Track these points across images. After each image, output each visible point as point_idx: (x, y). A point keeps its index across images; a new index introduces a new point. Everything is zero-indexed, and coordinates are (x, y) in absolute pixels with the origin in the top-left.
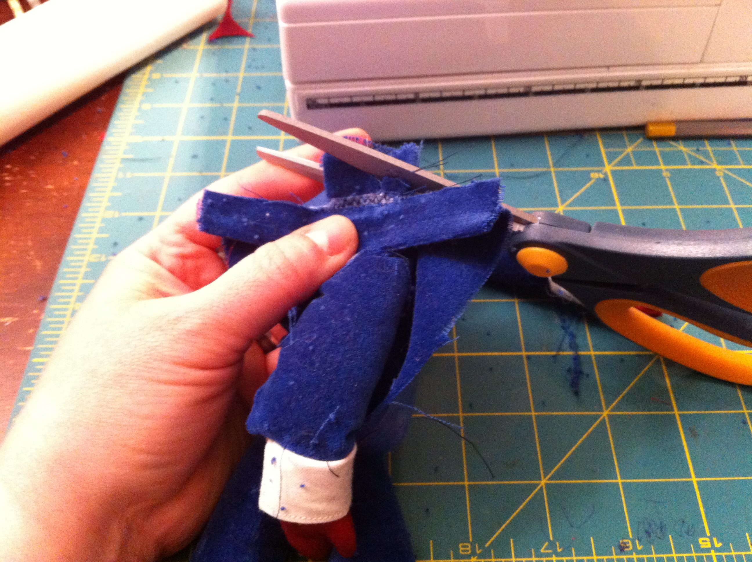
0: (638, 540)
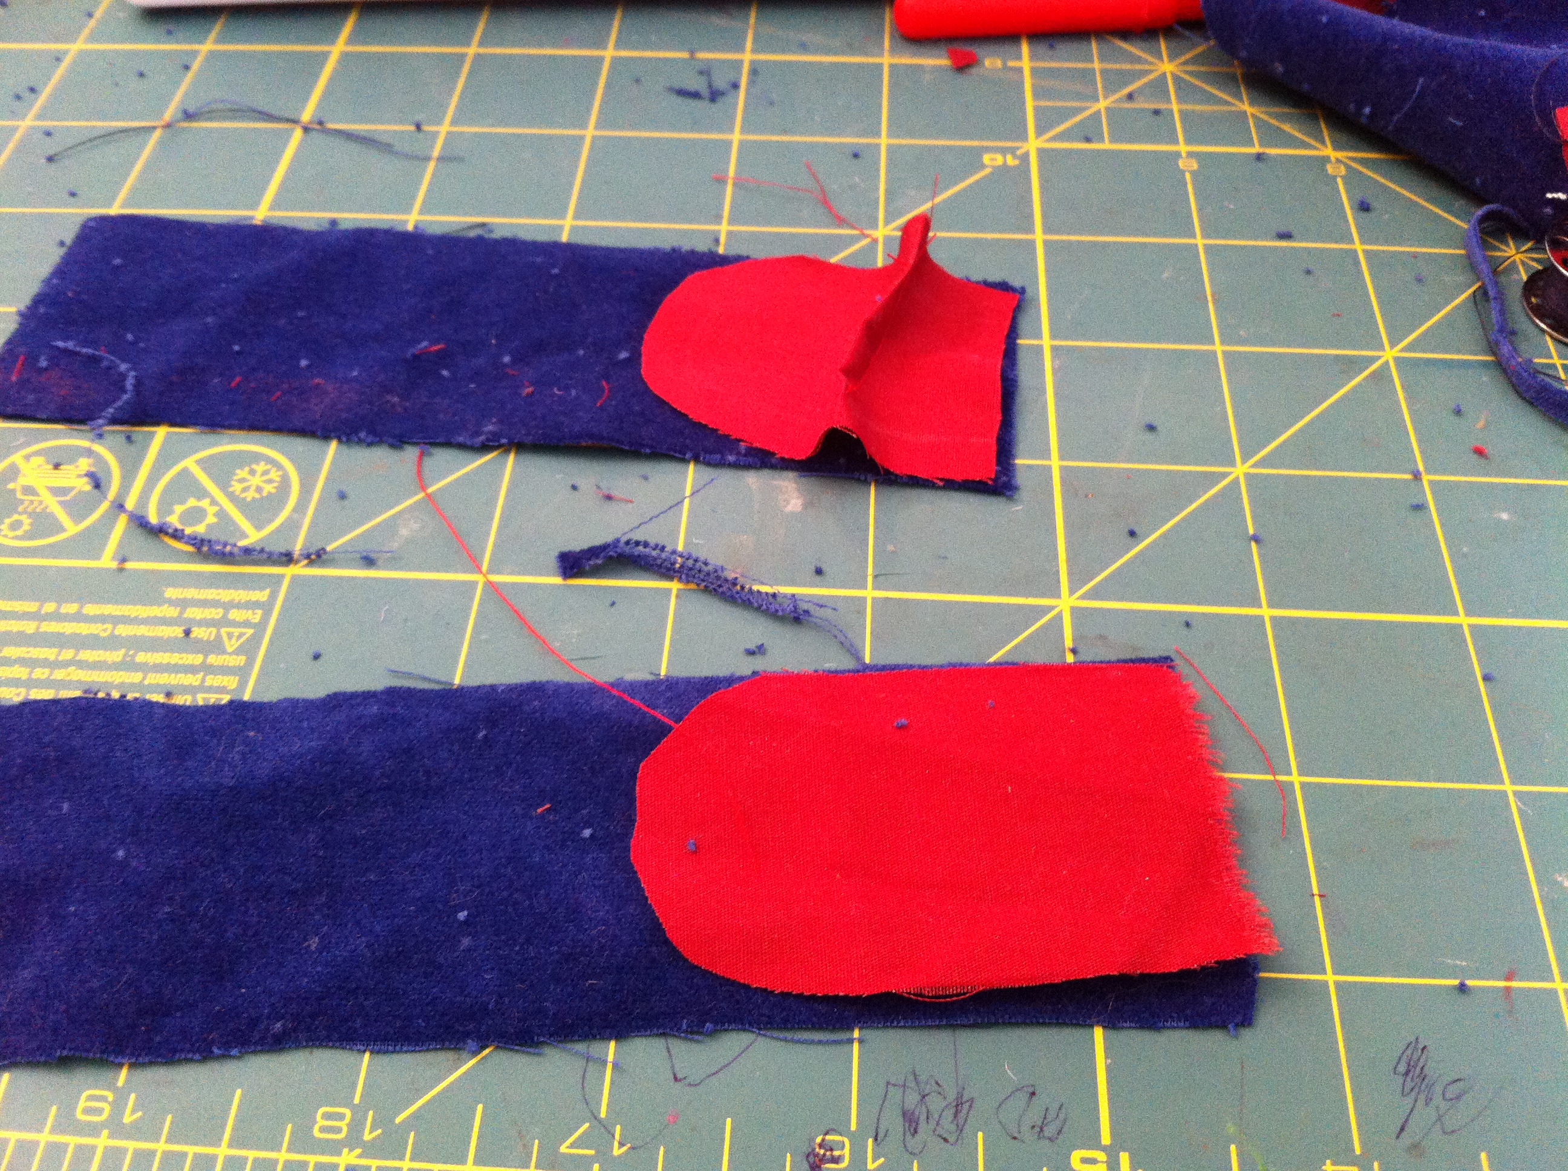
0: (876, 1139)
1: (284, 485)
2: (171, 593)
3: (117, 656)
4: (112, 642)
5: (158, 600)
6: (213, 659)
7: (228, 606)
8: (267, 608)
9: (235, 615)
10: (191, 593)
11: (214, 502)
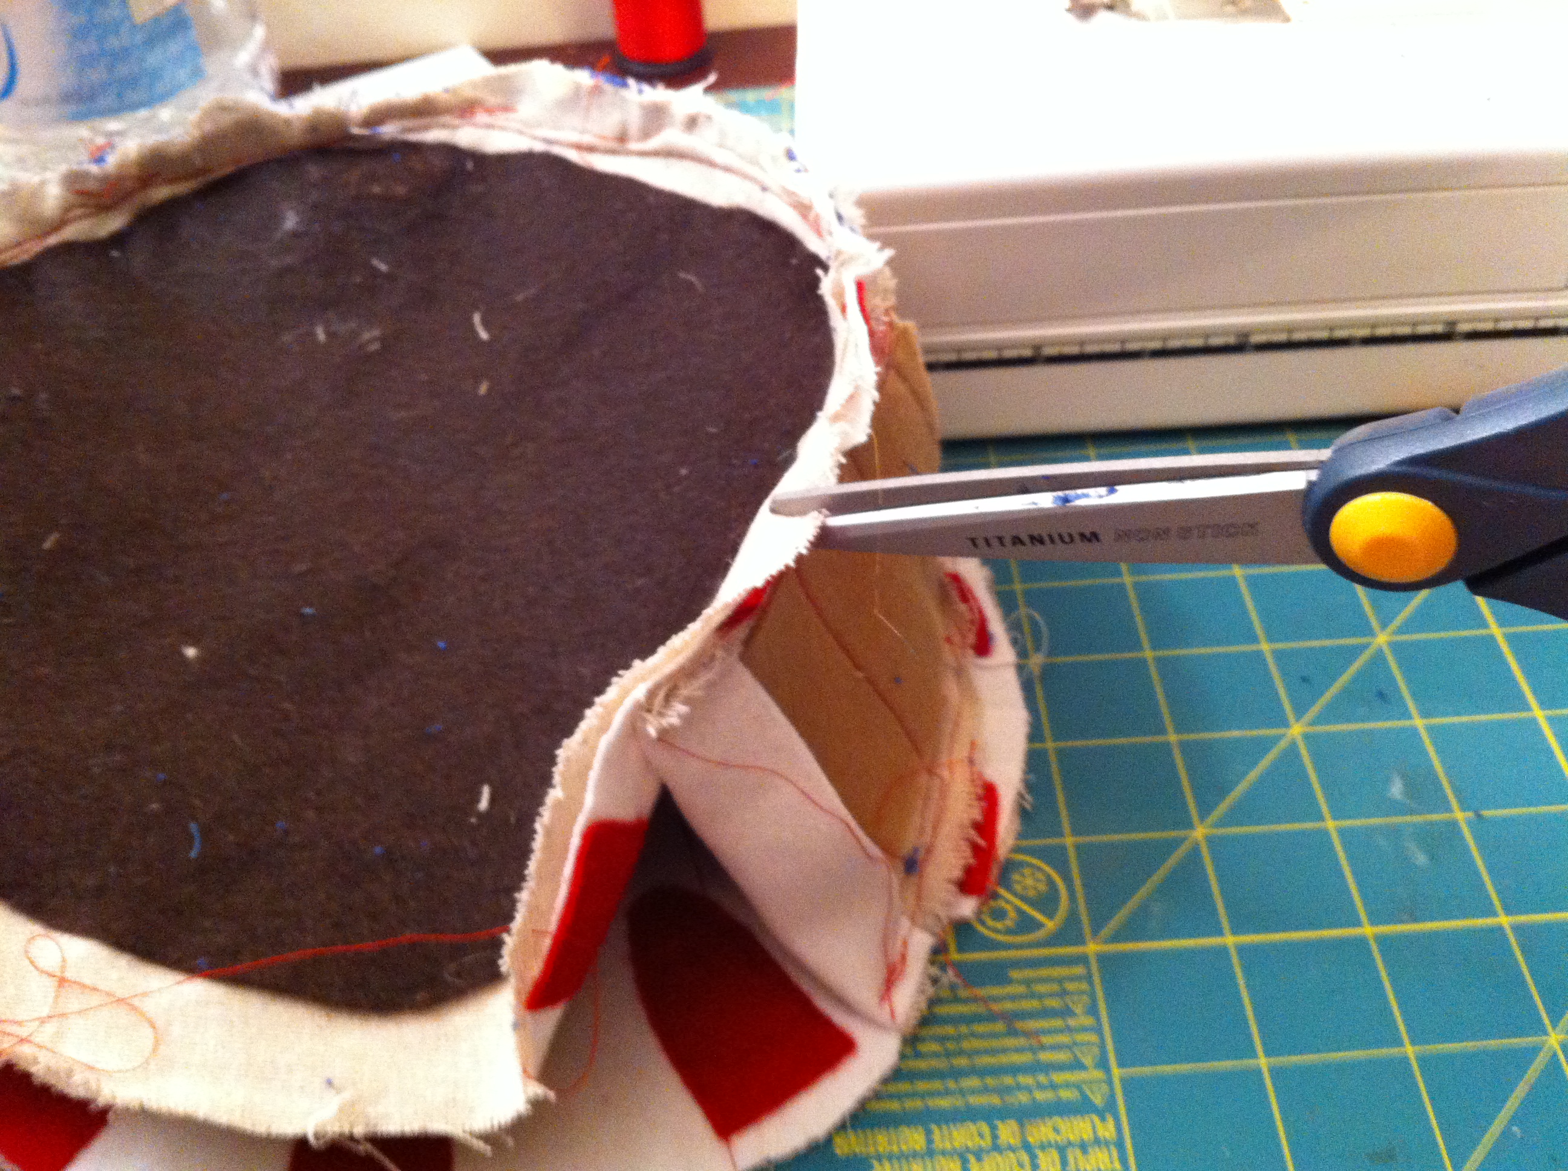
1: (1051, 883)
2: (1015, 974)
3: (1000, 1027)
4: (992, 1017)
5: (1010, 981)
6: (1072, 1022)
7: (1060, 981)
8: (1089, 978)
9: (1070, 986)
10: (1029, 973)
11: (1008, 902)
